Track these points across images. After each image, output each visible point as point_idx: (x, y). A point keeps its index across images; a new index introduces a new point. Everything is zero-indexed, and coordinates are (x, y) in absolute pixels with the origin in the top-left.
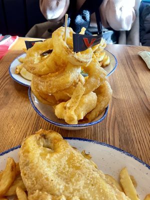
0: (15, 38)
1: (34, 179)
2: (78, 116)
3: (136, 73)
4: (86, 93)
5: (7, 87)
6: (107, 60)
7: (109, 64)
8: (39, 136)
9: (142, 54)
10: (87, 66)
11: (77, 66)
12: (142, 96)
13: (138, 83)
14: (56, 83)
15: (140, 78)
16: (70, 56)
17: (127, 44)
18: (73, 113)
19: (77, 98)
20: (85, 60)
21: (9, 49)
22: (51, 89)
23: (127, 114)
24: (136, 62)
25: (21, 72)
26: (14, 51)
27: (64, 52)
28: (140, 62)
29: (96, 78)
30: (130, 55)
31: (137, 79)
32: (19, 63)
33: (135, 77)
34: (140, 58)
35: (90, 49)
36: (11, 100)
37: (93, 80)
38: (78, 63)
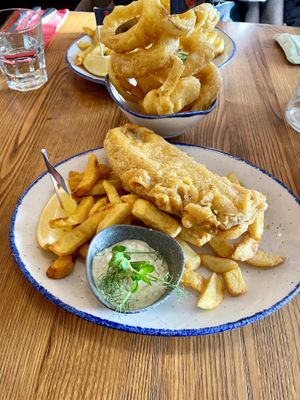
0: (64, 13)
1: (127, 160)
2: (176, 105)
3: (266, 67)
4: (186, 75)
5: (64, 86)
6: (219, 44)
7: (223, 52)
8: (125, 129)
9: (280, 38)
10: (188, 36)
11: (174, 36)
12: (271, 99)
13: (267, 82)
14: (146, 60)
15: (272, 75)
16: (166, 20)
17: (260, 22)
18: (168, 99)
19: (173, 79)
20: (185, 27)
21: (57, 30)
22: (140, 69)
23: (244, 122)
24: (269, 52)
25: (85, 63)
26: (65, 34)
27: (159, 14)
28: (276, 51)
29: (200, 54)
30: (261, 39)
31: (267, 77)
32: (79, 50)
33: (263, 73)
34: (277, 45)
35: (191, 11)
36: (74, 104)
37: (195, 57)
38: (175, 31)
